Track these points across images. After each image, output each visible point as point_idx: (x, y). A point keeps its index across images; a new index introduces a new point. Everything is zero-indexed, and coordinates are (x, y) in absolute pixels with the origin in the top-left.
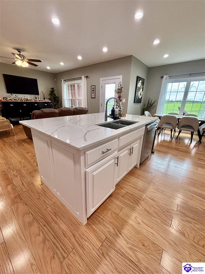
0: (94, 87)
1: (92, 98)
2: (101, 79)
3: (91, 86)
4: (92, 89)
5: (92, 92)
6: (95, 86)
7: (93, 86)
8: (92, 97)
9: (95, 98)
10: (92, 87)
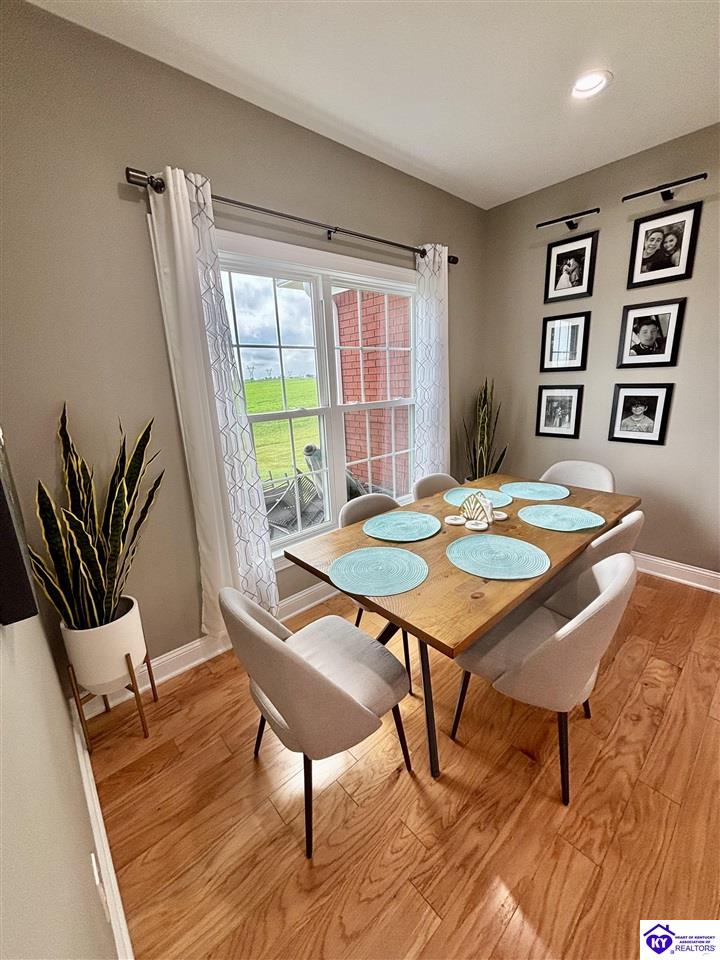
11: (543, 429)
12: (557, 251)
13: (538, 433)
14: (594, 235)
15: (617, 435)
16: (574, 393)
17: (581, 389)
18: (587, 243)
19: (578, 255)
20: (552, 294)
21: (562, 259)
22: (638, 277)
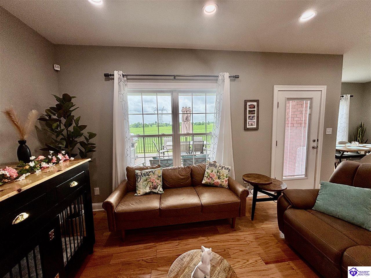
0: (255, 104)
1: (246, 129)
2: (277, 88)
3: (246, 102)
4: (248, 109)
5: (248, 115)
6: (257, 101)
7: (251, 101)
8: (248, 127)
9: (256, 129)
10: (248, 104)
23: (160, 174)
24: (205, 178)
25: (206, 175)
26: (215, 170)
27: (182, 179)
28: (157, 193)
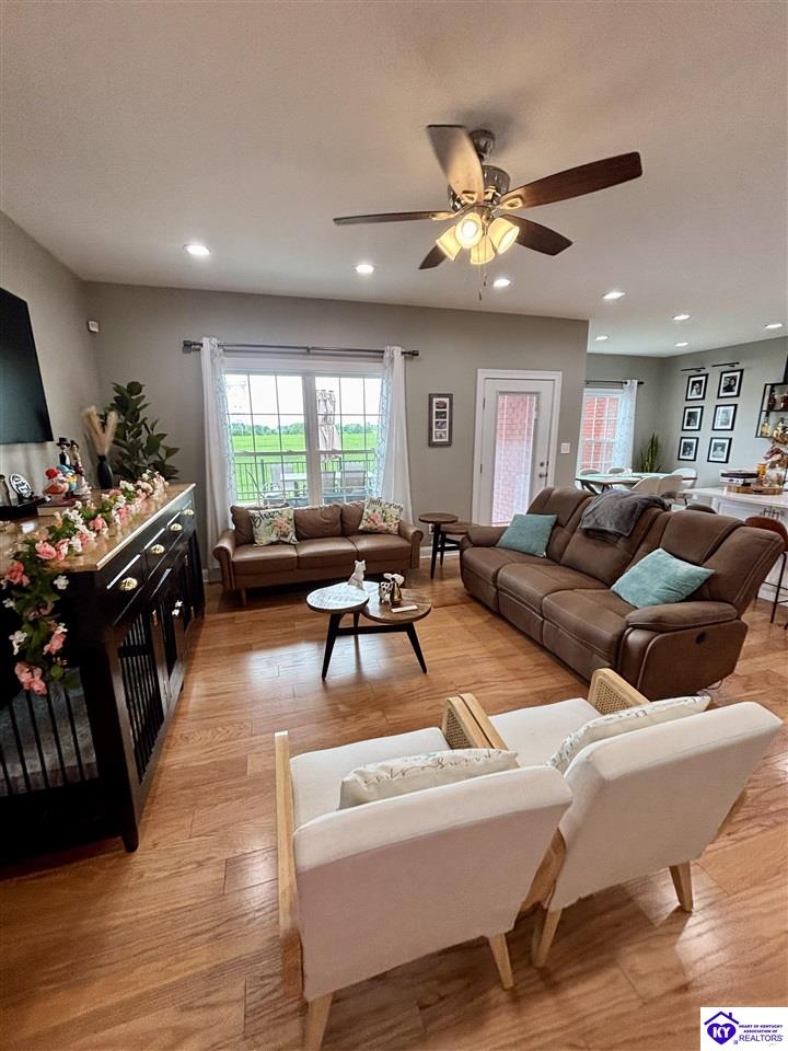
0: (447, 400)
1: (432, 444)
2: (482, 374)
4: (435, 410)
5: (434, 420)
6: (450, 396)
8: (434, 440)
9: (449, 444)
10: (435, 400)
11: (681, 457)
12: (692, 379)
13: (679, 459)
14: (707, 375)
15: (711, 459)
16: (695, 441)
17: (698, 439)
18: (703, 378)
19: (700, 382)
20: (689, 397)
21: (694, 383)
22: (721, 395)
23: (291, 517)
24: (364, 521)
25: (365, 516)
26: (379, 509)
27: (327, 524)
28: (289, 544)
